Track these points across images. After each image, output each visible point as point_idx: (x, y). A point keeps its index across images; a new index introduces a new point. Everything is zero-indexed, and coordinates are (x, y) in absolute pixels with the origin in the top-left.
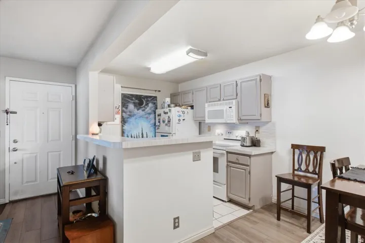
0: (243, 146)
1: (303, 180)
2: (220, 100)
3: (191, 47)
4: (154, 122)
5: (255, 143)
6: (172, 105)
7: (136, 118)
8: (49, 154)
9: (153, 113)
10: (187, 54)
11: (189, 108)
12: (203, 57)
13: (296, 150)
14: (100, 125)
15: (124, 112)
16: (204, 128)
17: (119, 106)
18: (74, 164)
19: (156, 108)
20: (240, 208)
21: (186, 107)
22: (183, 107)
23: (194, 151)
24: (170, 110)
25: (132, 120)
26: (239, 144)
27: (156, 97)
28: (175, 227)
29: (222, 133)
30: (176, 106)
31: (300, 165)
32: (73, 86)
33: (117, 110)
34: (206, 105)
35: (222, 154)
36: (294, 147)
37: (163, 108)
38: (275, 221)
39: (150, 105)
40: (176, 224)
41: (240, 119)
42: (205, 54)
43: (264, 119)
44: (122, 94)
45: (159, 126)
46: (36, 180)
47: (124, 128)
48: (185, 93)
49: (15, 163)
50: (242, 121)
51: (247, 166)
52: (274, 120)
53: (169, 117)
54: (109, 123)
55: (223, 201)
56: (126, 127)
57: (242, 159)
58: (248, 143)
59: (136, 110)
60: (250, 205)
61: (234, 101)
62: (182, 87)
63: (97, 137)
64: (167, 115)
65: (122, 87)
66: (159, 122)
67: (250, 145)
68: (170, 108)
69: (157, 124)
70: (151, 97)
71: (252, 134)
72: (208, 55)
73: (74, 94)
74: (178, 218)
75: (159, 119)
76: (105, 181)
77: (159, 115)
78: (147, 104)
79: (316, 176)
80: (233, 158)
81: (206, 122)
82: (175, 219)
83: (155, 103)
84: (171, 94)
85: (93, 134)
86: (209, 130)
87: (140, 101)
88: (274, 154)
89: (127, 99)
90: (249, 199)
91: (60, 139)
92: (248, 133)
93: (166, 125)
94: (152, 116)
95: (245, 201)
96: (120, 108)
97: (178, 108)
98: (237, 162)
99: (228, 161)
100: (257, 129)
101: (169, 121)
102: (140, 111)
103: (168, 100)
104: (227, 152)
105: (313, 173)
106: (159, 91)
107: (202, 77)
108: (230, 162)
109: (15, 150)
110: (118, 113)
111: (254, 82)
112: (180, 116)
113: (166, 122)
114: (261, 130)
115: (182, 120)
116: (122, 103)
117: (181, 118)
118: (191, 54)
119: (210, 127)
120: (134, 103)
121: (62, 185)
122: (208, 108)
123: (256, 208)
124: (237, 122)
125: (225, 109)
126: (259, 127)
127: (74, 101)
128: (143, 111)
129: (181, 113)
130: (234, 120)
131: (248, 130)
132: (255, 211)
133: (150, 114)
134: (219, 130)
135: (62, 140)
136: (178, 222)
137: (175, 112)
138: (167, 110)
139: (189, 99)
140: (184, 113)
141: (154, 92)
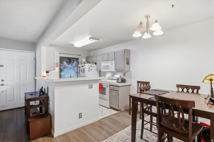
0: (117, 82)
2: (108, 60)
3: (91, 36)
4: (77, 71)
5: (123, 81)
6: (86, 63)
7: (68, 69)
8: (21, 87)
9: (77, 66)
10: (90, 39)
11: (94, 64)
12: (98, 41)
14: (47, 72)
15: (61, 66)
16: (102, 74)
17: (58, 63)
18: (34, 91)
19: (78, 64)
20: (114, 111)
21: (93, 63)
22: (91, 63)
23: (90, 84)
24: (84, 65)
25: (65, 70)
26: (116, 81)
27: (78, 58)
28: (80, 118)
29: (110, 76)
30: (88, 63)
32: (34, 53)
33: (57, 65)
34: (102, 62)
35: (107, 86)
36: (138, 82)
37: (81, 64)
38: (129, 115)
39: (75, 62)
40: (80, 116)
41: (116, 70)
42: (98, 39)
43: (126, 70)
44: (60, 57)
45: (79, 73)
46: (14, 100)
47: (61, 74)
48: (93, 56)
49: (3, 92)
50: (117, 71)
51: (118, 91)
52: (131, 70)
53: (84, 69)
54: (52, 71)
55: (108, 108)
56: (62, 74)
57: (116, 88)
58: (120, 81)
59: (67, 65)
60: (119, 109)
61: (113, 61)
62: (92, 54)
63: (45, 78)
64: (83, 67)
65: (60, 53)
66: (79, 71)
67: (121, 81)
68: (84, 64)
69: (79, 72)
70: (75, 58)
71: (122, 77)
72: (100, 39)
73: (34, 57)
74: (81, 113)
75: (80, 70)
76: (48, 97)
77: (80, 67)
78: (73, 62)
80: (112, 88)
81: (102, 71)
82: (80, 114)
83: (78, 61)
84: (86, 57)
85: (43, 77)
86: (104, 75)
87: (70, 60)
88: (131, 86)
89: (63, 59)
90: (118, 106)
91: (27, 79)
92: (121, 76)
93: (83, 72)
94: (76, 68)
95: (116, 107)
96: (59, 64)
97: (88, 64)
98: (113, 89)
99: (110, 89)
101: (84, 71)
102: (70, 65)
103: (84, 60)
104: (110, 85)
106: (80, 55)
107: (99, 49)
108: (111, 90)
109: (2, 85)
110: (57, 66)
111: (122, 52)
112: (89, 68)
113: (83, 71)
114: (126, 75)
115: (90, 70)
116: (60, 61)
117: (90, 69)
118: (91, 39)
119: (105, 73)
120: (67, 61)
121: (26, 99)
122: (103, 64)
123: (122, 110)
124: (115, 71)
125: (109, 65)
126: (125, 73)
127: (34, 60)
128: (71, 65)
129: (90, 67)
130: (114, 70)
131: (121, 75)
132: (121, 112)
133: (75, 67)
134: (108, 75)
135: (28, 80)
136: (81, 115)
137: (87, 66)
138: (83, 65)
139: (94, 60)
140: (91, 66)
141: (77, 56)
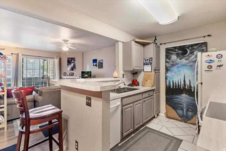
82: (76, 142)
106: (209, 36)
141: (203, 38)
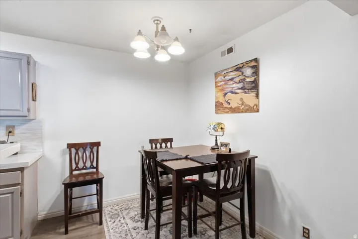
1: (81, 179)
13: (72, 149)
31: (77, 164)
36: (70, 146)
51: (17, 184)
79: (95, 170)
100: (11, 130)
105: (90, 168)
114: (16, 131)
126: (12, 127)
